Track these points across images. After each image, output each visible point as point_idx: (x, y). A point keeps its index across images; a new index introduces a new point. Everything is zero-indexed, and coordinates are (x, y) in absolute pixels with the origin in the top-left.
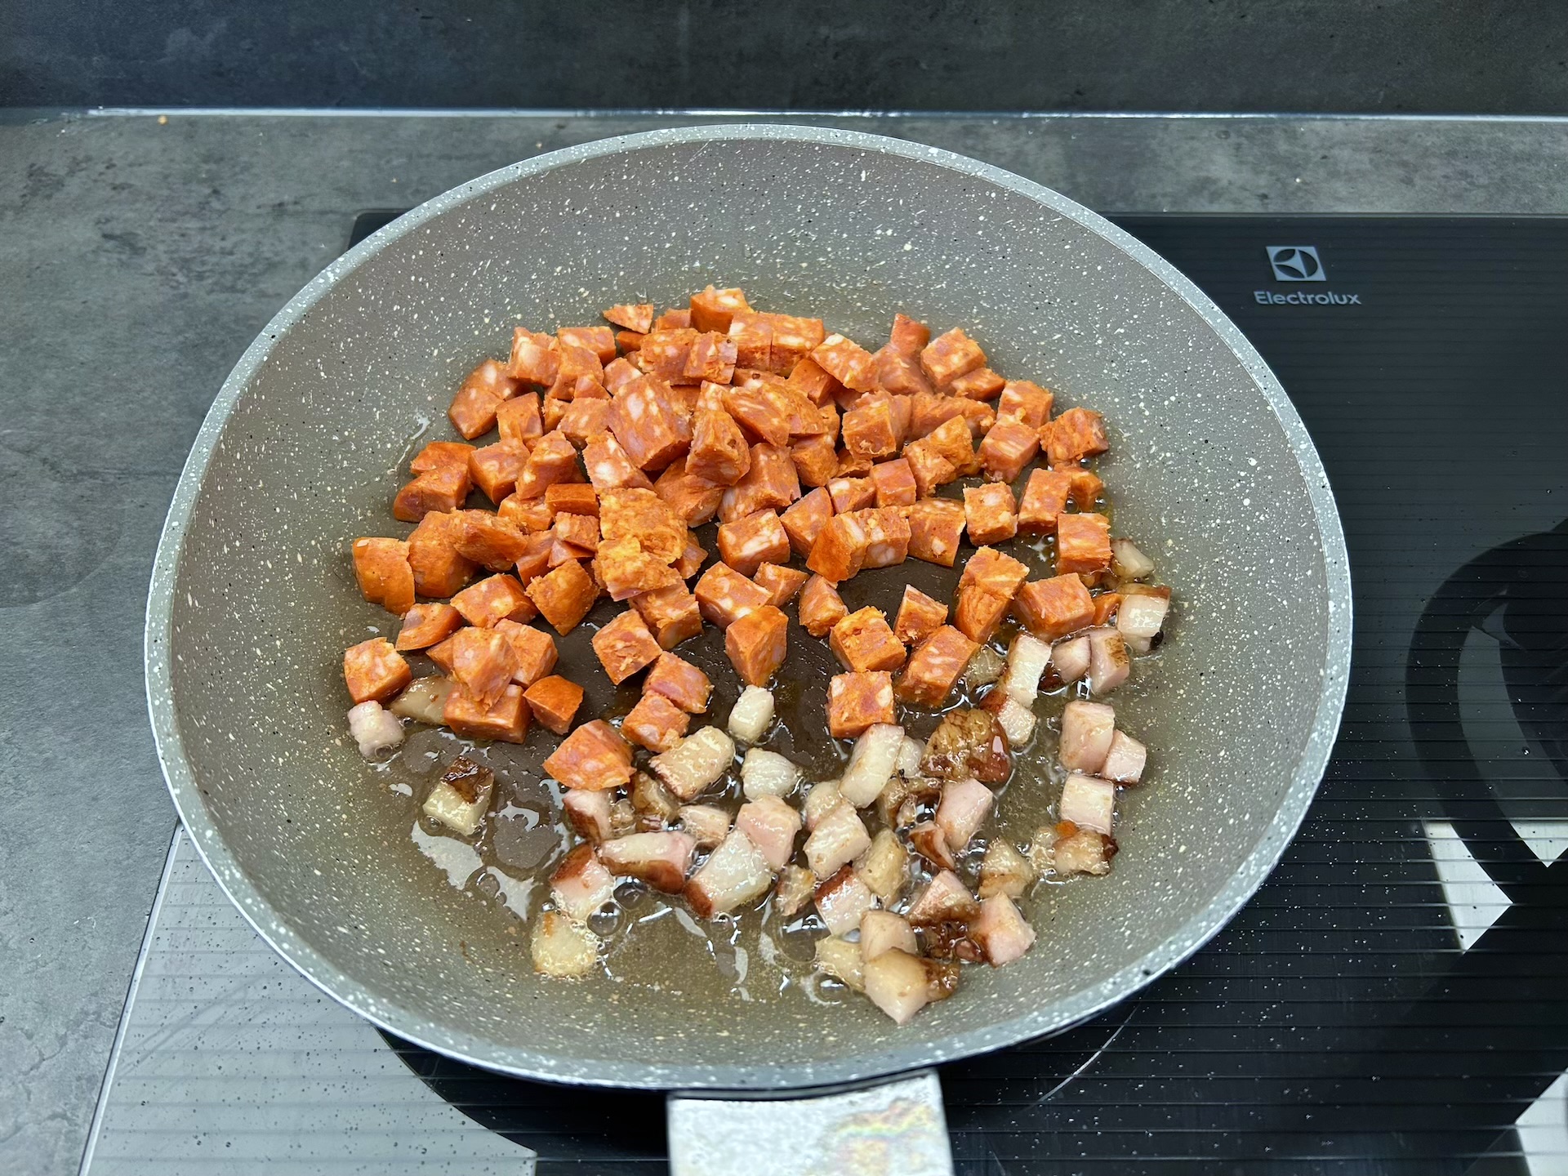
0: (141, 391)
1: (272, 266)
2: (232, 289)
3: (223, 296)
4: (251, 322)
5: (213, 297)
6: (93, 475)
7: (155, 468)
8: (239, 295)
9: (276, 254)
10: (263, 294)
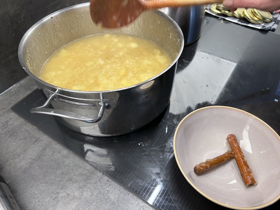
0: (12, 144)
1: (7, 122)
2: (5, 128)
3: (6, 129)
4: (14, 128)
5: (4, 130)
6: (21, 154)
7: (27, 147)
8: (8, 127)
9: (5, 121)
10: (11, 125)
